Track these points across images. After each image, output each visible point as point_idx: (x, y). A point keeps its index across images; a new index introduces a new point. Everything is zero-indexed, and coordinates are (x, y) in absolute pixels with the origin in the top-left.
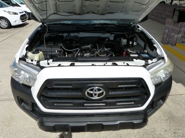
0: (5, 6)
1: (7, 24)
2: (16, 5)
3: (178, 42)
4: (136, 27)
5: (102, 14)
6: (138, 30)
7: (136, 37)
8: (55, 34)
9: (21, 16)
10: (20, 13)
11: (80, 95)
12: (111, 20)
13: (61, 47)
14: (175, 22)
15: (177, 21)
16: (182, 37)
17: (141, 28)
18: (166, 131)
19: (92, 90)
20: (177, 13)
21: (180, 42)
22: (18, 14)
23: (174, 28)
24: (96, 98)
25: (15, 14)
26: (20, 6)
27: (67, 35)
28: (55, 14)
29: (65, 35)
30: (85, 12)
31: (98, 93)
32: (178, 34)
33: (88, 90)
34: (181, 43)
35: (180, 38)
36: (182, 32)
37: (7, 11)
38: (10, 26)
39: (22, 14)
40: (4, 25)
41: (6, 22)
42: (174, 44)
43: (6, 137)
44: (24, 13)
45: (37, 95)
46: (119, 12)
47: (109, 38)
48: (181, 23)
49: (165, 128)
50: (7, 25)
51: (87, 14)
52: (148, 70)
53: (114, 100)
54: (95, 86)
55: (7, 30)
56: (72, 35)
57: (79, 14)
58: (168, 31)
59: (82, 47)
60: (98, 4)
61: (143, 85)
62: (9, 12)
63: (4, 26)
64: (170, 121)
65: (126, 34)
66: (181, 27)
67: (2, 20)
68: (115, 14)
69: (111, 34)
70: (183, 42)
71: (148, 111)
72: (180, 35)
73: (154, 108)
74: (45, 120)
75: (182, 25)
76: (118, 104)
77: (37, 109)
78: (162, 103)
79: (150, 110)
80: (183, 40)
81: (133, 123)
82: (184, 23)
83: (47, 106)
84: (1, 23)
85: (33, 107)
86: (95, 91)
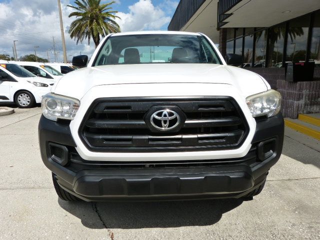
1: (29, 100)
2: (48, 76)
3: (301, 112)
10: (51, 85)
14: (291, 82)
15: (292, 80)
16: (306, 104)
18: (294, 225)
19: (160, 114)
21: (305, 112)
22: (48, 86)
23: (291, 91)
24: (165, 128)
25: (44, 85)
26: (52, 78)
31: (169, 119)
32: (299, 99)
33: (154, 115)
34: (307, 113)
35: (303, 105)
36: (304, 97)
37: (32, 82)
38: (34, 104)
40: (24, 102)
41: (29, 97)
42: (295, 116)
48: (299, 83)
49: (293, 221)
50: (29, 102)
54: (165, 109)
55: (28, 109)
62: (35, 84)
63: (24, 104)
64: (299, 212)
66: (301, 89)
67: (23, 94)
70: (309, 113)
71: (251, 166)
72: (302, 102)
73: (262, 161)
74: (86, 173)
75: (302, 86)
76: (200, 142)
77: (75, 161)
78: (275, 155)
79: (255, 164)
80: (309, 110)
81: (229, 177)
82: (305, 83)
83: (93, 146)
84: (20, 99)
85: (69, 158)
86: (165, 116)
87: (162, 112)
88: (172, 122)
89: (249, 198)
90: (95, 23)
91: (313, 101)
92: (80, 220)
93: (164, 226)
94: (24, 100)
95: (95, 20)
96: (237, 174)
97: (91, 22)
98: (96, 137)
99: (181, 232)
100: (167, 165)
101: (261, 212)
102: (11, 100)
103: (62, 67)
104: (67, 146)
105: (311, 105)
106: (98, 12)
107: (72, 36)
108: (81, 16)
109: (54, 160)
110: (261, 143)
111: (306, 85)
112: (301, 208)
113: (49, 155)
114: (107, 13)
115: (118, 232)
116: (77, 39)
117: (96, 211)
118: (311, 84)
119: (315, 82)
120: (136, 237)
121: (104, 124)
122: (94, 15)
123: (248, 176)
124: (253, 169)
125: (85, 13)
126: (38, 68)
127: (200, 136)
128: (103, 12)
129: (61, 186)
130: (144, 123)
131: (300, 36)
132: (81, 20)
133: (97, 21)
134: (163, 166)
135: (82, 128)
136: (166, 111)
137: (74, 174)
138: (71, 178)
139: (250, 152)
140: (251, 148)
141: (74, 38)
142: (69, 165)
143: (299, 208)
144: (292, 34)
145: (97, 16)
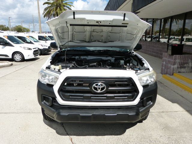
0: (21, 43)
1: (21, 58)
2: (31, 43)
3: (175, 72)
4: (132, 53)
5: (105, 42)
6: (133, 54)
7: (131, 59)
8: (69, 57)
9: (34, 51)
10: (34, 49)
11: (89, 89)
12: (112, 47)
13: (74, 64)
15: (171, 54)
16: (178, 68)
17: (135, 53)
18: (161, 136)
19: (97, 85)
20: (170, 48)
22: (31, 49)
23: (170, 60)
24: (99, 91)
25: (30, 49)
26: (33, 44)
27: (78, 58)
28: (71, 41)
29: (77, 57)
30: (93, 41)
31: (101, 87)
32: (174, 65)
33: (94, 85)
34: (178, 73)
35: (176, 68)
36: (177, 63)
37: (23, 47)
38: (23, 60)
39: (35, 50)
41: (21, 56)
42: (172, 74)
43: (23, 138)
44: (37, 49)
45: (58, 90)
46: (118, 40)
47: (111, 61)
48: (174, 55)
49: (161, 134)
50: (20, 58)
51: (94, 42)
52: (137, 75)
53: (113, 95)
54: (99, 82)
55: (20, 63)
56: (82, 57)
57: (88, 42)
58: (166, 63)
59: (90, 65)
60: (102, 34)
61: (133, 83)
62: (24, 48)
63: (18, 60)
64: (165, 130)
65: (123, 57)
66: (175, 59)
67: (17, 54)
68: (115, 42)
69: (112, 57)
70: (180, 72)
71: (140, 109)
72: (176, 66)
73: (145, 107)
74: (61, 111)
75: (176, 58)
76: (115, 98)
77: (55, 104)
78: (152, 103)
79: (142, 108)
80: (179, 71)
81: (128, 115)
82: (178, 56)
83: (64, 98)
84: (16, 57)
85: (52, 103)
86: (99, 86)
87: (98, 84)
88: (102, 89)
89: (141, 121)
90: (58, 9)
91: (182, 66)
92: (55, 131)
93: (97, 135)
94: (18, 57)
95: (58, 7)
96: (132, 113)
97: (57, 8)
98: (66, 94)
99: (105, 138)
100: (99, 108)
101: (146, 129)
102: (10, 57)
103: (39, 37)
104: (52, 97)
105: (180, 68)
106: (61, 3)
107: (44, 16)
108: (50, 4)
109: (45, 103)
110: (145, 98)
111: (179, 57)
112: (166, 127)
113: (42, 101)
114: (66, 3)
115: (75, 138)
116: (47, 18)
117: (63, 126)
118: (181, 56)
119: (183, 55)
120: (83, 140)
121: (70, 89)
122: (58, 4)
123: (138, 114)
124: (141, 111)
125: (53, 3)
126: (25, 38)
127: (115, 95)
128: (63, 2)
129: (46, 114)
130: (89, 88)
131: (181, 20)
132: (50, 7)
133: (60, 8)
134: (98, 108)
135: (60, 90)
136: (99, 84)
137: (55, 110)
138: (53, 113)
139: (139, 102)
140: (140, 101)
141: (46, 17)
142: (52, 106)
143: (165, 127)
144: (177, 20)
145: (60, 5)
